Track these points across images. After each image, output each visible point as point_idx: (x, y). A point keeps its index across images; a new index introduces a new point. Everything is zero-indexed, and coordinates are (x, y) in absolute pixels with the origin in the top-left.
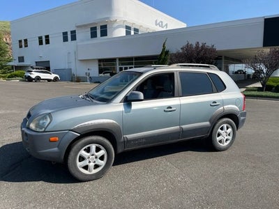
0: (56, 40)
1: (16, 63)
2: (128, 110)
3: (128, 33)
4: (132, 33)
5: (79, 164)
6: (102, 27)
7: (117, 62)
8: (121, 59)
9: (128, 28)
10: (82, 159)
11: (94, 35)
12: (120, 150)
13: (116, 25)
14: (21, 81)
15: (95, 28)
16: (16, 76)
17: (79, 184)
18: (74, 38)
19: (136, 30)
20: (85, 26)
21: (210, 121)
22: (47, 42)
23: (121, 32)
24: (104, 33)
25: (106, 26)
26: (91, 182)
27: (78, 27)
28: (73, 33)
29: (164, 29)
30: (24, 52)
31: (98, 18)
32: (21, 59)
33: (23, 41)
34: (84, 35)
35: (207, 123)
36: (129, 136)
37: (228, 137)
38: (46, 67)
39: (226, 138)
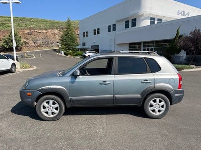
0: (104, 31)
1: (81, 47)
3: (152, 23)
4: (156, 22)
6: (133, 20)
7: (142, 45)
8: (145, 43)
9: (153, 19)
11: (127, 26)
12: (68, 106)
13: (143, 18)
14: (81, 58)
15: (128, 22)
16: (79, 55)
18: (114, 29)
19: (160, 20)
20: (121, 21)
21: (141, 95)
22: (99, 33)
23: (147, 23)
24: (134, 25)
25: (135, 20)
27: (117, 22)
28: (114, 26)
29: (187, 17)
30: (86, 40)
31: (130, 15)
32: (84, 44)
34: (120, 27)
35: (139, 96)
36: (74, 98)
37: (161, 109)
38: (96, 50)
39: (158, 109)
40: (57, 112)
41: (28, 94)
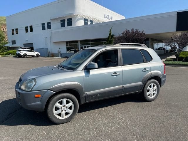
0: (37, 29)
1: (10, 45)
2: (88, 75)
3: (86, 23)
4: (89, 23)
5: (55, 112)
6: (68, 20)
7: (79, 43)
9: (86, 20)
10: (57, 109)
11: (63, 25)
12: (83, 102)
13: (77, 18)
14: (14, 57)
15: (64, 20)
16: (10, 54)
17: (55, 126)
18: (49, 27)
19: (91, 21)
20: (57, 19)
22: (31, 30)
23: (82, 23)
24: (70, 24)
25: (71, 19)
26: (64, 125)
27: (52, 20)
28: (49, 24)
29: (110, 20)
30: (15, 37)
31: (65, 14)
32: (14, 42)
33: (15, 30)
34: (56, 25)
36: (89, 93)
37: (154, 92)
38: (30, 47)
40: (71, 111)
41: (36, 96)
